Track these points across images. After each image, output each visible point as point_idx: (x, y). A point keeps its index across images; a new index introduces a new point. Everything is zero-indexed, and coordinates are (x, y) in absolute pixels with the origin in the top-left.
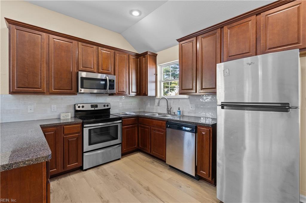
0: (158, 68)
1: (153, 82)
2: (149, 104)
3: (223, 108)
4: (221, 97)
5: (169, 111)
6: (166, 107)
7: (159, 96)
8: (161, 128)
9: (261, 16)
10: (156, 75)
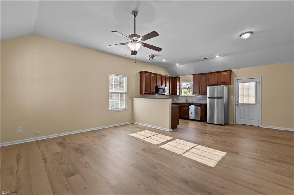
0: (181, 84)
1: (178, 89)
2: (176, 99)
3: (209, 98)
4: (208, 95)
5: (187, 102)
6: (186, 100)
7: (181, 95)
8: (186, 107)
9: (219, 73)
10: (180, 86)
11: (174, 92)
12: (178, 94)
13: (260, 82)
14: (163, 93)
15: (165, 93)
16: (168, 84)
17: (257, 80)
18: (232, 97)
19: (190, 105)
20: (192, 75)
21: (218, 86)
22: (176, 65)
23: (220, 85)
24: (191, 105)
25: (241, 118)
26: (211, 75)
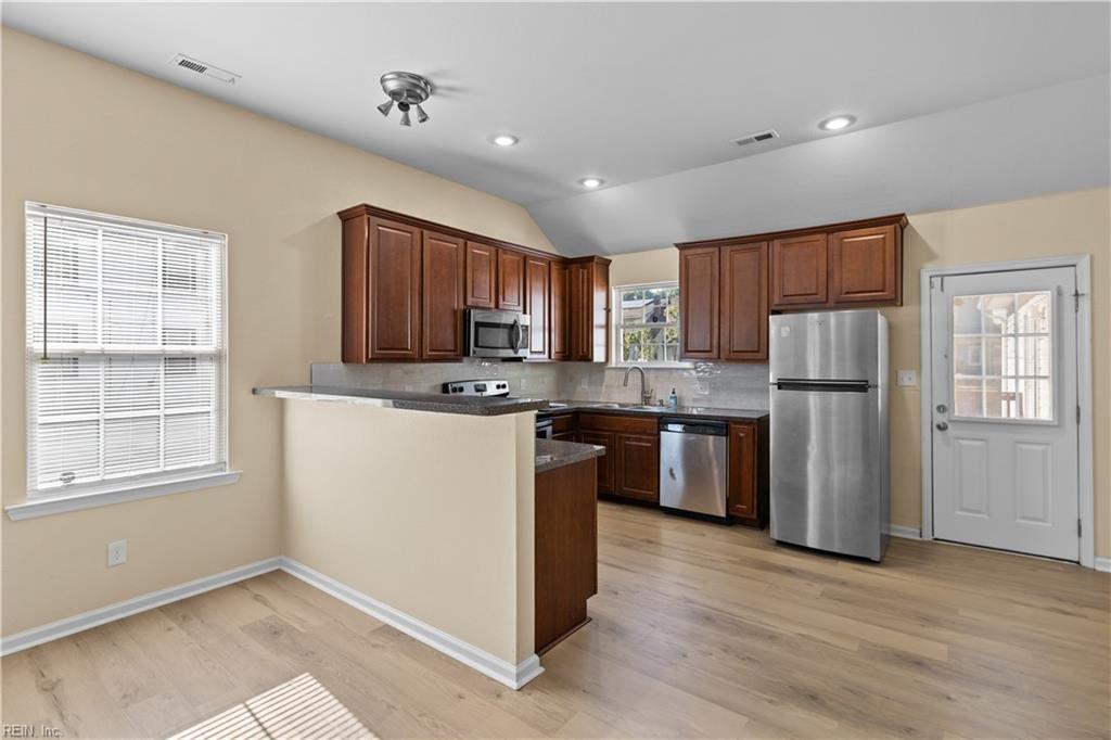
0: (614, 293)
1: (601, 327)
2: (585, 381)
3: (779, 388)
4: (775, 371)
5: (646, 400)
6: (643, 392)
7: (613, 363)
8: (644, 433)
9: (834, 237)
10: (608, 310)
11: (573, 345)
12: (598, 355)
13: (1084, 288)
14: (510, 353)
15: (521, 353)
16: (538, 302)
17: (1064, 278)
18: (907, 379)
19: (662, 421)
20: (677, 245)
21: (824, 314)
22: (581, 182)
23: (841, 304)
24: (670, 427)
25: (962, 509)
26: (783, 245)
